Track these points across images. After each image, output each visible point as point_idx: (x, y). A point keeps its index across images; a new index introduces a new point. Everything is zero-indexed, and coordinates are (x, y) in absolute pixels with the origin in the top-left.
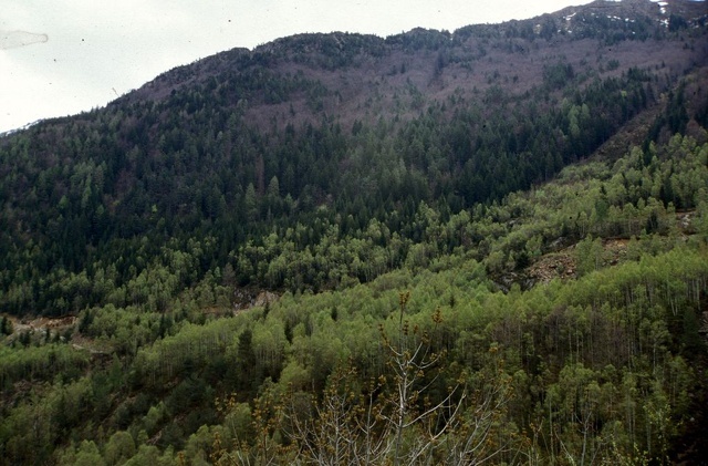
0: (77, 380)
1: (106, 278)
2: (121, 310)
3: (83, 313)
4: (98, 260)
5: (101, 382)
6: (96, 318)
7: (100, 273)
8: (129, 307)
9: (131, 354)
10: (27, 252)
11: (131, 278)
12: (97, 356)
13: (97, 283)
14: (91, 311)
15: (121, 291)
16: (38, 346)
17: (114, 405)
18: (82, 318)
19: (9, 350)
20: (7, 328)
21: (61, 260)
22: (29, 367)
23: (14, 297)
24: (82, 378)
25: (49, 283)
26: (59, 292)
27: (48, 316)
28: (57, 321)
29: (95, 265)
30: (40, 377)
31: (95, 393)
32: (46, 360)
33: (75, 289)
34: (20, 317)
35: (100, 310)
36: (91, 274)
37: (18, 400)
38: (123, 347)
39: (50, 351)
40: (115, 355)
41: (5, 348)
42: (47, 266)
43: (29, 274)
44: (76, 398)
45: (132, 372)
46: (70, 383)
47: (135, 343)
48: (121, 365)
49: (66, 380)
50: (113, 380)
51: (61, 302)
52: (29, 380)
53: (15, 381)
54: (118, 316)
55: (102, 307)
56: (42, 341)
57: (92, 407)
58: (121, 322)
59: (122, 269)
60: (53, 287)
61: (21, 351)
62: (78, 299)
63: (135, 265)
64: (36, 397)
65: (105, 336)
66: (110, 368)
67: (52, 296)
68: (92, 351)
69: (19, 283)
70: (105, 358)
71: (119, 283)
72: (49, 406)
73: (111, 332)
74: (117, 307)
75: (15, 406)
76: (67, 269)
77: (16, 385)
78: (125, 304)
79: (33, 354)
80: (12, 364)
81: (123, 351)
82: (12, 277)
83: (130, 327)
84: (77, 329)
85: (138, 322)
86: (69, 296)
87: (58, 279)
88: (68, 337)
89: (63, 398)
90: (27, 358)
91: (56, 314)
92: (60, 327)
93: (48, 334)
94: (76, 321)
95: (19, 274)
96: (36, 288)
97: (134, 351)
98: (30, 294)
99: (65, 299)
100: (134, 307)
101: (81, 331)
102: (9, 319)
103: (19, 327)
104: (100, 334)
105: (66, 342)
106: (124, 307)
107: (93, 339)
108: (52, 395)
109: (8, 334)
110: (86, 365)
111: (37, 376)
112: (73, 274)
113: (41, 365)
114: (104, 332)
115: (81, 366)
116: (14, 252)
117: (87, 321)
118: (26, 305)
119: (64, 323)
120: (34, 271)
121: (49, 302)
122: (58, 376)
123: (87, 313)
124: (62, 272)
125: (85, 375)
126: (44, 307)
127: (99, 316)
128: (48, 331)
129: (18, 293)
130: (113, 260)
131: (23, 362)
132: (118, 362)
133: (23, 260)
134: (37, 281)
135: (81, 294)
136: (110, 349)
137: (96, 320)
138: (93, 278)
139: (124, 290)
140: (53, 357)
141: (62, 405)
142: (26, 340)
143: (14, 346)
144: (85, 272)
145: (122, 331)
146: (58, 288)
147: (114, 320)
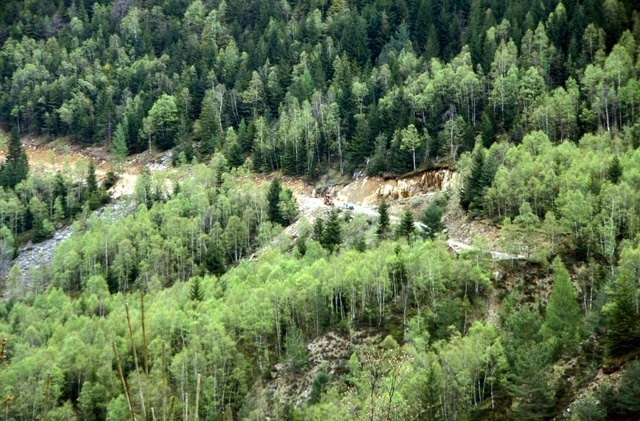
0: (464, 329)
1: (523, 66)
2: (566, 147)
3: (467, 159)
4: (498, 19)
5: (525, 332)
6: (502, 170)
7: (505, 54)
8: (588, 137)
9: (600, 258)
10: (317, 15)
11: (590, 59)
12: (511, 268)
13: (499, 81)
14: (487, 153)
15: (564, 98)
16: (361, 247)
18: (468, 172)
19: (292, 262)
20: (283, 206)
21: (403, 28)
22: (342, 301)
23: (294, 133)
24: (477, 324)
25: (378, 91)
26: (403, 113)
27: (380, 172)
28: (403, 185)
29: (491, 33)
30: (371, 324)
32: (384, 282)
33: (445, 101)
34: (313, 179)
35: (510, 150)
36: (482, 59)
37: (321, 384)
38: (580, 242)
39: (392, 258)
40: (558, 264)
41: (280, 258)
42: (368, 48)
43: (325, 72)
46: (447, 337)
47: (609, 230)
48: (576, 288)
49: (436, 331)
50: (556, 329)
51: (409, 136)
52: (344, 333)
53: (310, 337)
54: (561, 162)
55: (517, 140)
56: (370, 236)
58: (567, 177)
59: (562, 37)
60: (387, 101)
61: (318, 263)
62: (453, 125)
64: (366, 374)
65: (527, 213)
66: (547, 293)
67: (387, 124)
68: (499, 255)
69: (303, 96)
70: (532, 270)
71: (557, 77)
73: (544, 204)
74: (557, 138)
75: (315, 400)
76: (420, 51)
77: (314, 347)
78: (580, 129)
79: (350, 269)
80: (301, 296)
81: (578, 253)
82: (285, 83)
83: (594, 189)
84: (454, 203)
85: (615, 174)
86: (431, 120)
87: (399, 78)
88: (434, 223)
90: (336, 281)
91: (401, 165)
92: (413, 199)
93: (384, 219)
94: (453, 182)
96: (346, 104)
97: (609, 250)
98: (334, 124)
99: (419, 127)
100: (602, 136)
101: (465, 205)
102: (284, 186)
103: (308, 205)
104: (515, 211)
105: (430, 234)
106: (576, 138)
107: (497, 224)
108: (406, 368)
109: (286, 223)
110: (484, 293)
111: (365, 323)
112: (435, 63)
113: (372, 294)
114: (525, 206)
115: (472, 292)
116: (284, 18)
117: (480, 179)
118: (323, 148)
119: (422, 187)
120: (339, 64)
121: (381, 138)
122: (415, 323)
123: (479, 160)
124: (408, 59)
125: (482, 316)
126: (369, 150)
127: (509, 166)
128: (383, 210)
130: (540, 17)
131: (327, 290)
132: (566, 281)
133: (307, 36)
134: (347, 88)
135: (459, 110)
136: (541, 248)
137: (503, 176)
138: (487, 70)
139: (574, 91)
140: (400, 275)
142: (330, 236)
143: (303, 252)
144: (465, 55)
145: (574, 202)
146: (401, 100)
147: (549, 174)
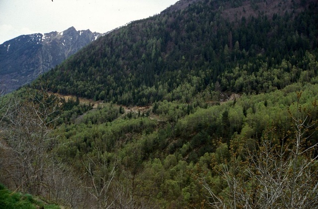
0: (152, 133)
1: (164, 89)
2: (170, 103)
3: (154, 104)
4: (160, 81)
5: (162, 133)
6: (160, 106)
7: (160, 87)
8: (174, 101)
9: (175, 121)
10: (129, 78)
11: (174, 89)
12: (160, 122)
13: (159, 91)
14: (157, 103)
15: (170, 95)
16: (135, 118)
17: (168, 143)
18: (154, 106)
19: (123, 120)
20: (122, 111)
21: (144, 81)
22: (131, 127)
23: (125, 98)
24: (154, 132)
25: (139, 92)
26: (143, 95)
27: (139, 105)
28: (143, 108)
29: (158, 83)
30: (136, 131)
31: (160, 138)
32: (139, 124)
33: (150, 94)
34: (127, 106)
35: (161, 103)
36: (157, 87)
37: (127, 141)
38: (172, 118)
39: (140, 120)
40: (168, 122)
41: (121, 120)
42: (138, 85)
43: (130, 88)
44: (152, 140)
45: (176, 129)
46: (149, 134)
47: (176, 117)
48: (171, 126)
49: (147, 133)
50: (167, 133)
51: (144, 100)
52: (132, 133)
53: (126, 133)
54: (169, 105)
55: (162, 101)
56: (137, 116)
57: (159, 144)
58: (170, 108)
59: (170, 85)
60: (141, 93)
61: (128, 121)
62: (152, 98)
63: (176, 83)
64: (135, 140)
65: (163, 114)
66: (166, 127)
67: (140, 97)
68: (158, 120)
69: (126, 92)
70: (164, 123)
71: (169, 91)
72: (140, 143)
73: (166, 112)
74: (169, 101)
75: (126, 144)
76: (146, 86)
77: (126, 135)
78: (172, 100)
79: (133, 122)
80: (124, 126)
81: (171, 120)
82: (123, 90)
83: (174, 110)
84: (151, 111)
85: (178, 108)
86: (148, 97)
87: (143, 90)
88: (148, 115)
89: (146, 140)
90: (131, 124)
91: (142, 105)
92: (145, 110)
93: (139, 113)
94: (151, 108)
95: (126, 88)
96: (134, 94)
97: (176, 120)
98: (131, 97)
99: (146, 98)
100: (176, 101)
101: (153, 112)
102: (122, 107)
103: (127, 111)
104: (161, 113)
105: (147, 116)
106: (172, 101)
107: (158, 115)
108: (142, 139)
109: (122, 114)
110: (156, 126)
111: (135, 131)
112: (149, 87)
113: (137, 126)
114: (163, 112)
115: (154, 126)
116: (123, 79)
117: (156, 107)
118: (129, 101)
119: (146, 108)
120: (133, 87)
121: (139, 100)
122: (144, 131)
123: (156, 104)
124: (144, 87)
125: (155, 131)
126: (137, 102)
127: (161, 105)
128: (139, 112)
129: (126, 96)
130: (166, 81)
131: (129, 125)
132: (169, 125)
133: (128, 82)
134: (134, 91)
135: (153, 96)
136: (166, 119)
137: (160, 107)
138: (158, 89)
139: (172, 93)
140: (142, 123)
141: (146, 143)
142: (130, 116)
143: (125, 119)
144: (154, 87)
145: (171, 112)
146: (143, 93)
147: (167, 107)
